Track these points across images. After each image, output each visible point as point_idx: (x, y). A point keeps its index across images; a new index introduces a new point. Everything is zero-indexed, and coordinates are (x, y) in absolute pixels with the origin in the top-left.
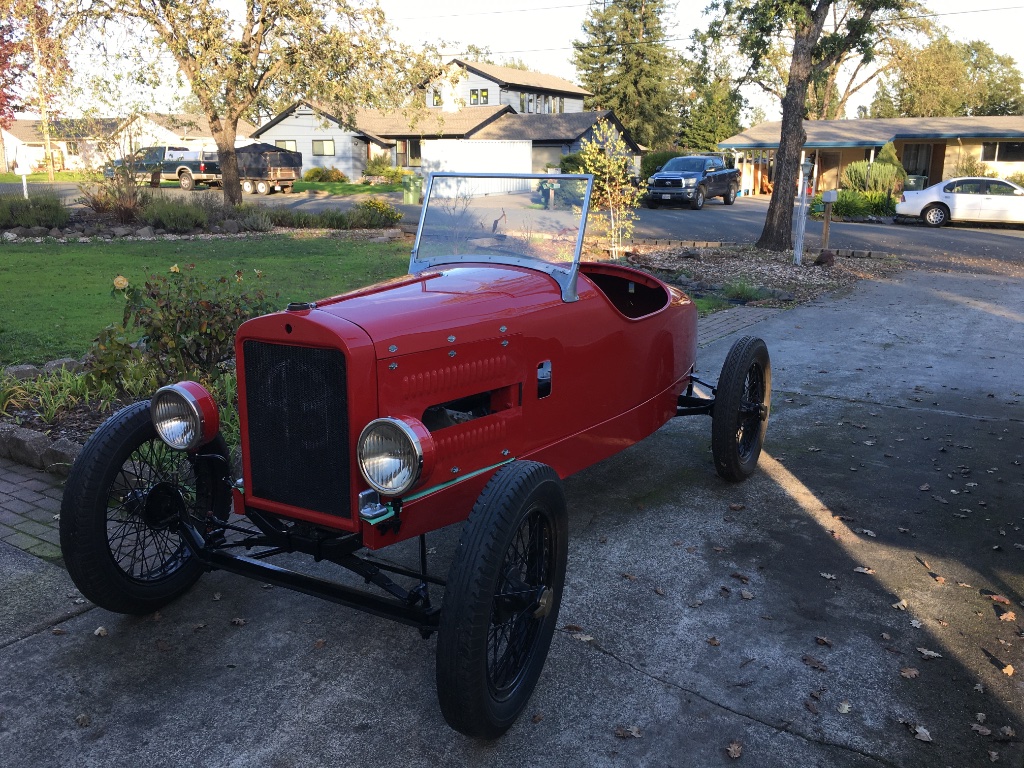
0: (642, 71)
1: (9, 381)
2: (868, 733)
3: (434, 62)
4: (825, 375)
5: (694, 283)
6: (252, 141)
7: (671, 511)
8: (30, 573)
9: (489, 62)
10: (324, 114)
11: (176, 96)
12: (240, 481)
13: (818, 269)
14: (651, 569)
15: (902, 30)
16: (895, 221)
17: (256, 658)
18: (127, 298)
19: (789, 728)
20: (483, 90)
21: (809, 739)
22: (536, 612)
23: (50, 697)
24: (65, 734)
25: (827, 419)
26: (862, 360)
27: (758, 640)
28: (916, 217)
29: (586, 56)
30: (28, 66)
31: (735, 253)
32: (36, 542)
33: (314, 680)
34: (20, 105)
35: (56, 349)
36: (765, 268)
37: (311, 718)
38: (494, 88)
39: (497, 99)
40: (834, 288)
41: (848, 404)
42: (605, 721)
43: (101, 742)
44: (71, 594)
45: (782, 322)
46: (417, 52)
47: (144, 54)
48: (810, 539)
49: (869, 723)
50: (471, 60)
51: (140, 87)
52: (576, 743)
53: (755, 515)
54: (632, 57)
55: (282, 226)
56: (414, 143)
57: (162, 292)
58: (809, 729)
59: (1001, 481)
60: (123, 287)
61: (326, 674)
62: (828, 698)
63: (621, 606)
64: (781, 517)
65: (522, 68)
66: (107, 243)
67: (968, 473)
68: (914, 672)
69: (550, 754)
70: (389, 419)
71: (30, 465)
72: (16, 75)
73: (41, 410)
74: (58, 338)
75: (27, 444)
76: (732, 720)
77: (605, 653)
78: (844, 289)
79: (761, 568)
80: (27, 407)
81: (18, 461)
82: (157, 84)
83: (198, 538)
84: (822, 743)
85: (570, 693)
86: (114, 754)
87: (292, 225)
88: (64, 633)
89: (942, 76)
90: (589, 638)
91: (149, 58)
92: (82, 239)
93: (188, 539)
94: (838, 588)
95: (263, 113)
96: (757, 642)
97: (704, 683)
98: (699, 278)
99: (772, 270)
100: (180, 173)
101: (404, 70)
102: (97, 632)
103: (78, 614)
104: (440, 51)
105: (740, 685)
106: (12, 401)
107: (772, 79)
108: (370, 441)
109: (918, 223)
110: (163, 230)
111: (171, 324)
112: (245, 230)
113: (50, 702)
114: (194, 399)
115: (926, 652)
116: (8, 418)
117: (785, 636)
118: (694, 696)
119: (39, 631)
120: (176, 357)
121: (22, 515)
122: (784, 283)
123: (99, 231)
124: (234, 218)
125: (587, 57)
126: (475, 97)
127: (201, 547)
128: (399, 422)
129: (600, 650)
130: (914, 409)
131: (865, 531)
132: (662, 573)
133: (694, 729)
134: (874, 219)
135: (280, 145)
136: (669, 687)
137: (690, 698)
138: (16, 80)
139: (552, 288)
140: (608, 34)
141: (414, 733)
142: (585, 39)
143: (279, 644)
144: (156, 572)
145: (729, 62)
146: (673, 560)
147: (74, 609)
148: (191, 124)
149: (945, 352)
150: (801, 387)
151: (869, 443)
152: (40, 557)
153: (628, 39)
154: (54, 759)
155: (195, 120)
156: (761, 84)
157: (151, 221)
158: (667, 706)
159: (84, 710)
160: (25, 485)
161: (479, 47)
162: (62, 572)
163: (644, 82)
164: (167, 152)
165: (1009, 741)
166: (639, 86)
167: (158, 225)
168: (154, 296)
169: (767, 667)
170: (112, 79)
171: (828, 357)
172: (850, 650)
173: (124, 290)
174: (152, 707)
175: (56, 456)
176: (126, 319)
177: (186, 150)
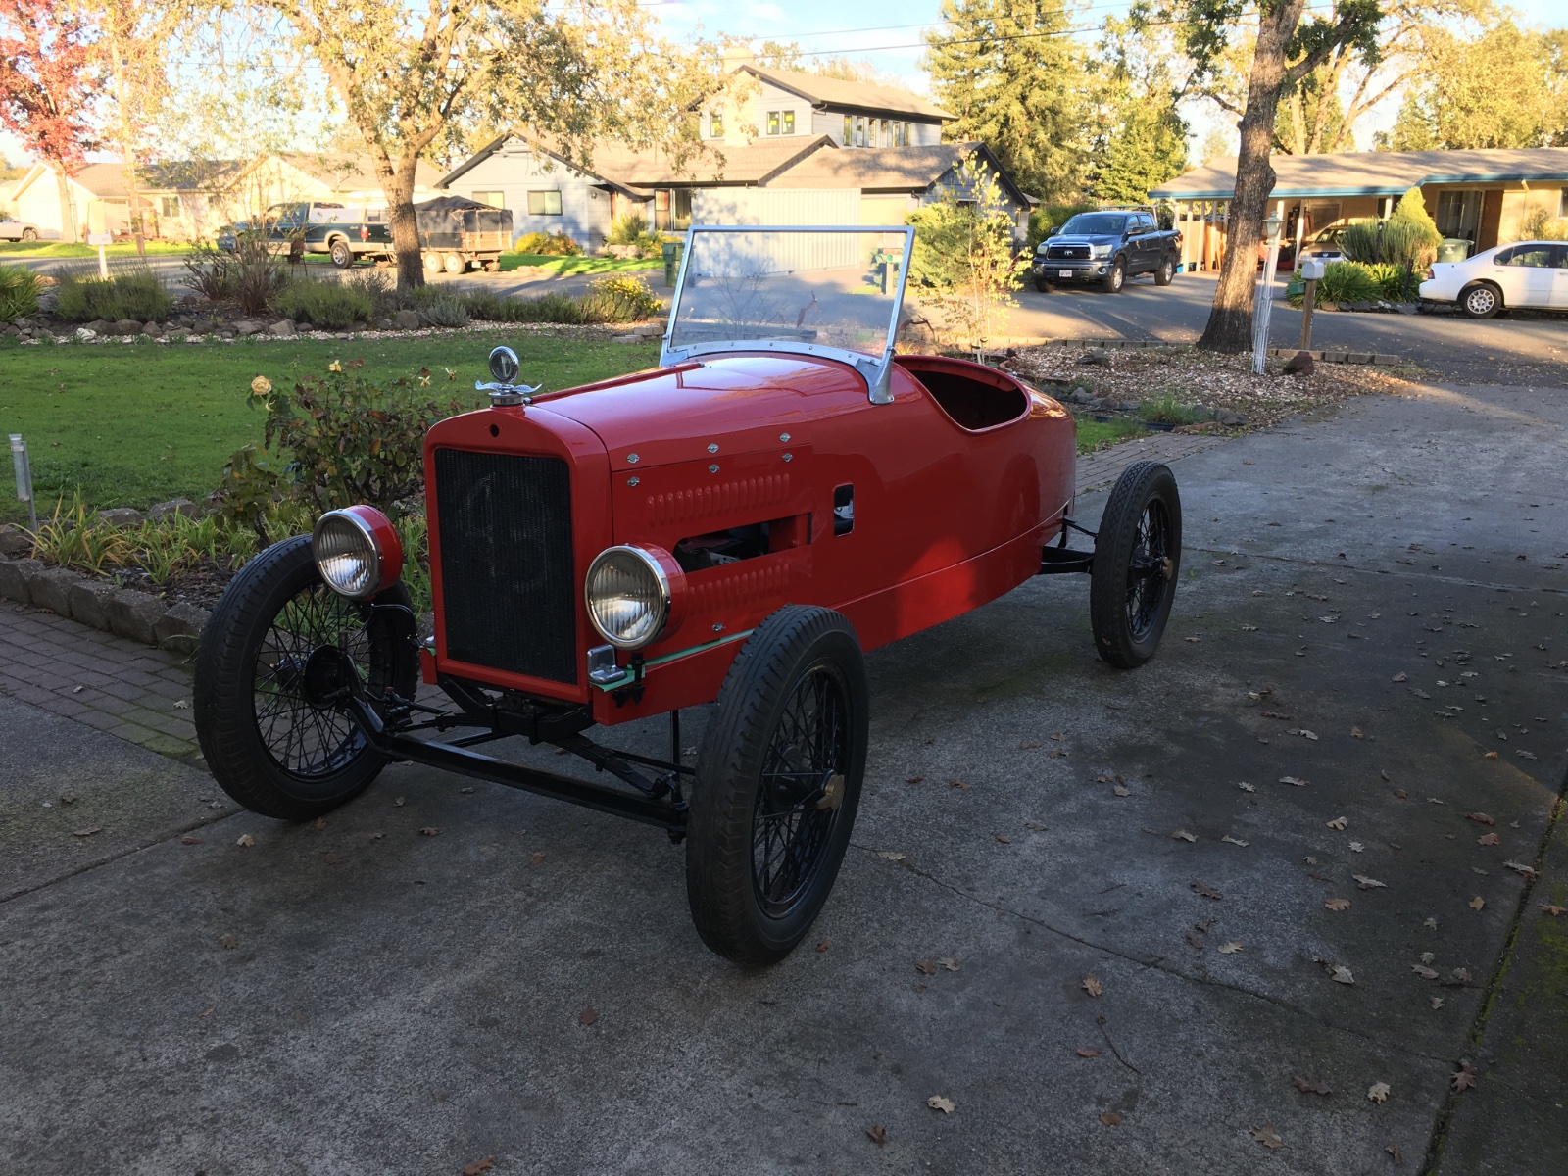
0: (1033, 79)
1: (103, 528)
2: (1268, 972)
3: (713, 71)
4: (1276, 528)
5: (1097, 400)
6: (438, 194)
7: (1030, 705)
8: (147, 771)
9: (796, 69)
10: (545, 150)
11: (326, 124)
12: (431, 639)
13: (1289, 380)
14: (993, 776)
15: (1440, 13)
16: (1419, 309)
17: (452, 873)
18: (267, 407)
19: (1160, 964)
20: (787, 113)
21: (1186, 978)
22: (820, 802)
23: (183, 916)
24: (206, 956)
25: (1272, 588)
26: (1336, 508)
27: (1132, 862)
28: (1451, 303)
29: (945, 57)
30: (103, 81)
31: (1165, 358)
32: (152, 734)
33: (529, 900)
34: (92, 140)
35: (164, 489)
36: (1209, 379)
37: (526, 942)
38: (804, 109)
39: (808, 125)
40: (1310, 406)
41: (1305, 569)
42: (914, 951)
43: (253, 966)
44: (203, 797)
45: (1224, 456)
46: (685, 55)
47: (280, 61)
48: (1223, 742)
49: (1271, 960)
50: (768, 66)
51: (270, 112)
52: (873, 975)
53: (1149, 711)
54: (1018, 58)
55: (483, 319)
56: (683, 194)
57: (318, 399)
58: (1187, 967)
59: (1513, 671)
60: (264, 392)
61: (545, 893)
62: (1218, 931)
63: (947, 820)
64: (1185, 714)
65: (847, 77)
66: (229, 344)
67: (1466, 659)
68: (1343, 904)
69: (837, 986)
70: (626, 547)
71: (137, 639)
72: (87, 96)
73: (151, 568)
74: (165, 474)
75: (133, 610)
76: (1085, 953)
77: (920, 874)
78: (1325, 408)
79: (1149, 776)
80: (130, 564)
81: (122, 635)
82: (299, 106)
83: (375, 720)
84: (1203, 982)
85: (869, 919)
86: (270, 980)
87: (498, 319)
88: (197, 843)
89: (1501, 85)
90: (900, 857)
91: (285, 66)
92: (190, 339)
93: (362, 722)
94: (1254, 803)
95: (454, 151)
96: (1131, 864)
97: (1051, 911)
98: (1105, 392)
99: (1218, 380)
100: (332, 242)
101: (667, 83)
102: (240, 841)
103: (215, 820)
104: (721, 51)
105: (1102, 914)
106: (108, 553)
107: (1236, 92)
108: (601, 578)
109: (1455, 312)
110: (309, 326)
111: (331, 442)
112: (429, 325)
113: (183, 921)
114: (370, 529)
115: (1364, 880)
116: (104, 577)
117: (1170, 858)
118: (1036, 927)
119: (164, 840)
120: (338, 489)
121: (130, 701)
122: (1234, 400)
123: (216, 327)
124: (412, 308)
125: (948, 61)
126: (774, 123)
127: (379, 731)
128: (641, 552)
129: (913, 871)
130: (1401, 575)
131: (1303, 732)
132: (1008, 781)
133: (1032, 963)
134: (1387, 306)
135: (478, 199)
136: (1004, 915)
137: (1029, 928)
138: (86, 102)
139: (856, 384)
140: (982, 24)
141: (659, 961)
142: (944, 31)
143: (484, 859)
144: (317, 766)
145: (1168, 64)
146: (1025, 765)
147: (210, 815)
148: (348, 166)
149: (1463, 498)
150: (1239, 545)
151: (1327, 619)
152: (159, 753)
153: (1013, 31)
154: (191, 984)
155: (355, 160)
156: (1217, 99)
157: (291, 311)
158: (998, 937)
159: (230, 930)
160: (133, 664)
161: (782, 45)
162: (191, 771)
163: (1036, 97)
164: (313, 211)
165: (1461, 985)
166: (1029, 102)
167: (302, 318)
168: (307, 404)
169: (1140, 894)
170: (231, 99)
171: (1286, 504)
172: (1258, 876)
173: (265, 396)
174: (317, 927)
175: (173, 625)
176: (268, 436)
177: (341, 207)
